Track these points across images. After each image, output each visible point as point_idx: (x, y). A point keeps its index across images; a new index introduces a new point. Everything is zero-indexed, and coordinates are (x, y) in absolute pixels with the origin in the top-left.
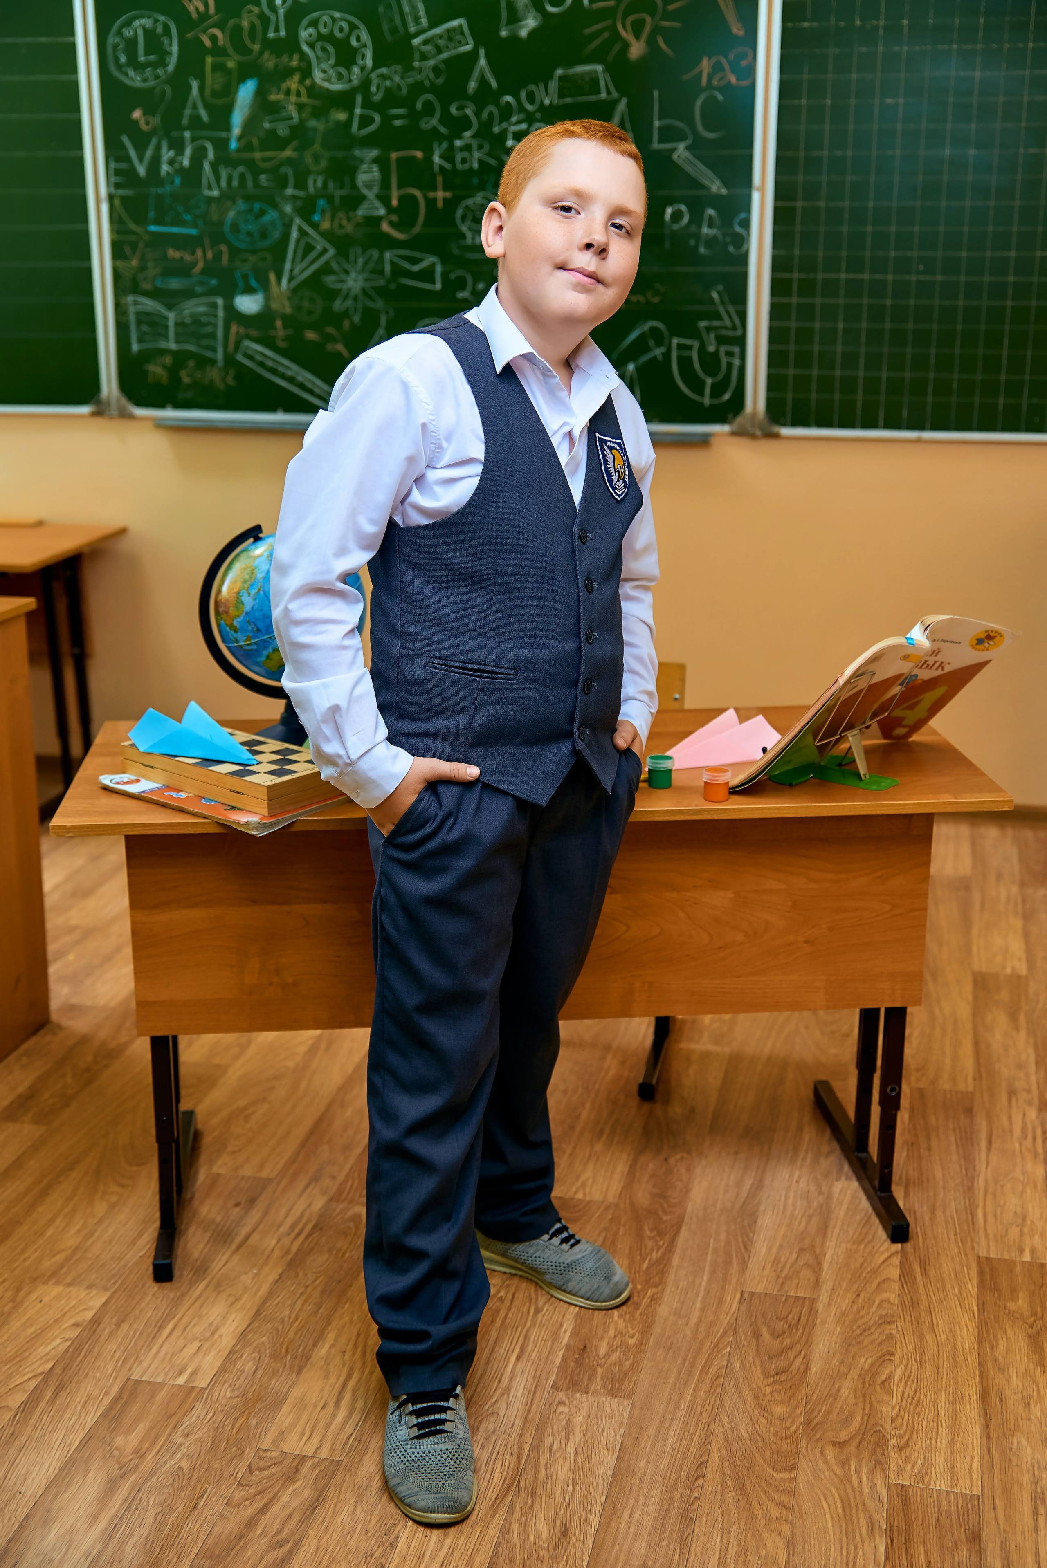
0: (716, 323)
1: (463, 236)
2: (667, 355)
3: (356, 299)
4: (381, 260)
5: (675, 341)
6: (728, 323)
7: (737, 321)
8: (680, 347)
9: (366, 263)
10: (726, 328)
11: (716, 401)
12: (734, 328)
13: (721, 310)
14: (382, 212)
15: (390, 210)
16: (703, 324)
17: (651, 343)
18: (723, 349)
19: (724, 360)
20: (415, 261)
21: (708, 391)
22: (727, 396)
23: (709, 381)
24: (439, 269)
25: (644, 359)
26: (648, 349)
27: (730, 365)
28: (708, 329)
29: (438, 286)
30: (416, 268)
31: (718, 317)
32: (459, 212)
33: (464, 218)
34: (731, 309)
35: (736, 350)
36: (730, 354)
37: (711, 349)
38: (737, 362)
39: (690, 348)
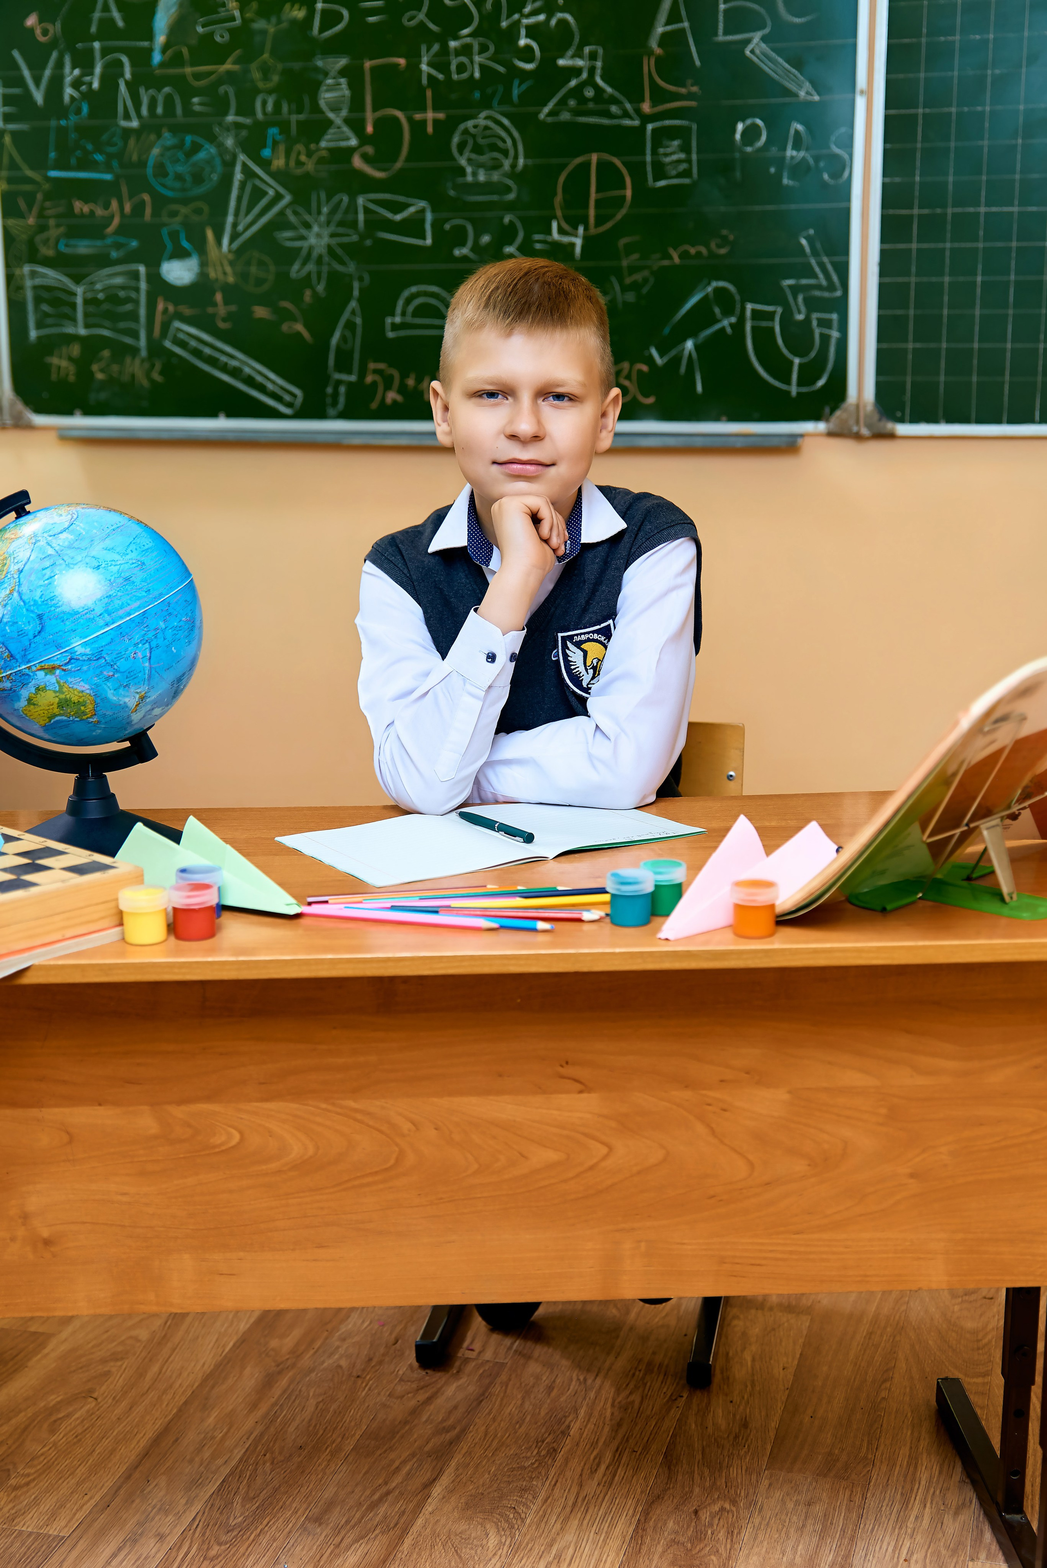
0: (806, 281)
1: (462, 172)
2: (738, 327)
3: (319, 261)
4: (353, 208)
5: (751, 308)
6: (822, 280)
8: (758, 315)
9: (332, 212)
10: (819, 287)
11: (806, 390)
12: (829, 288)
13: (814, 265)
14: (353, 141)
15: (363, 139)
16: (788, 283)
17: (717, 311)
18: (816, 316)
19: (817, 332)
20: (398, 207)
21: (795, 376)
22: (820, 384)
23: (797, 362)
24: (429, 217)
25: (706, 333)
27: (825, 339)
28: (795, 290)
29: (428, 240)
30: (399, 217)
31: (807, 272)
32: (456, 139)
33: (462, 147)
35: (833, 317)
36: (825, 324)
37: (800, 317)
38: (834, 334)
39: (769, 317)
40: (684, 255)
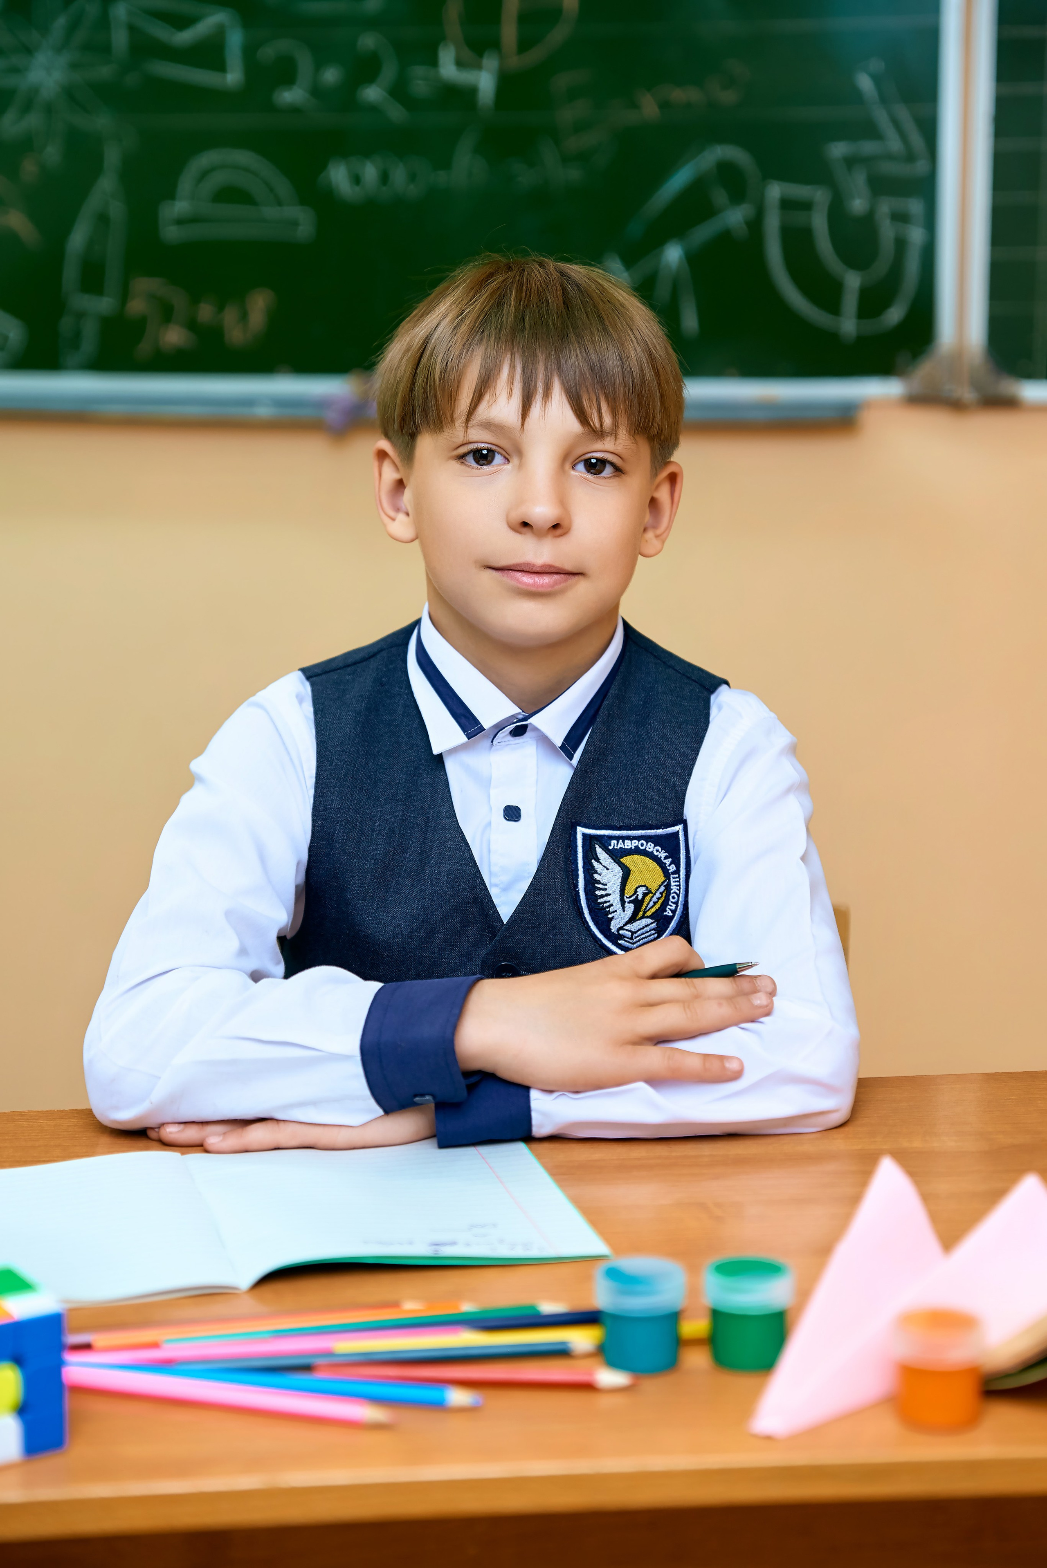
0: (868, 147)
2: (756, 225)
3: (49, 109)
4: (104, 23)
5: (775, 191)
6: (895, 144)
7: (917, 140)
8: (787, 204)
9: (73, 27)
10: (889, 157)
11: (871, 327)
12: (910, 157)
13: (881, 117)
16: (838, 150)
17: (720, 196)
18: (885, 207)
19: (887, 231)
20: (183, 23)
21: (850, 302)
22: (894, 315)
23: (853, 281)
24: (235, 40)
25: (703, 233)
26: (708, 212)
27: (901, 244)
28: (851, 162)
29: (233, 77)
30: (183, 38)
31: (871, 131)
34: (903, 114)
35: (915, 207)
36: (901, 218)
37: (858, 205)
38: (916, 235)
39: (806, 206)
40: (664, 106)
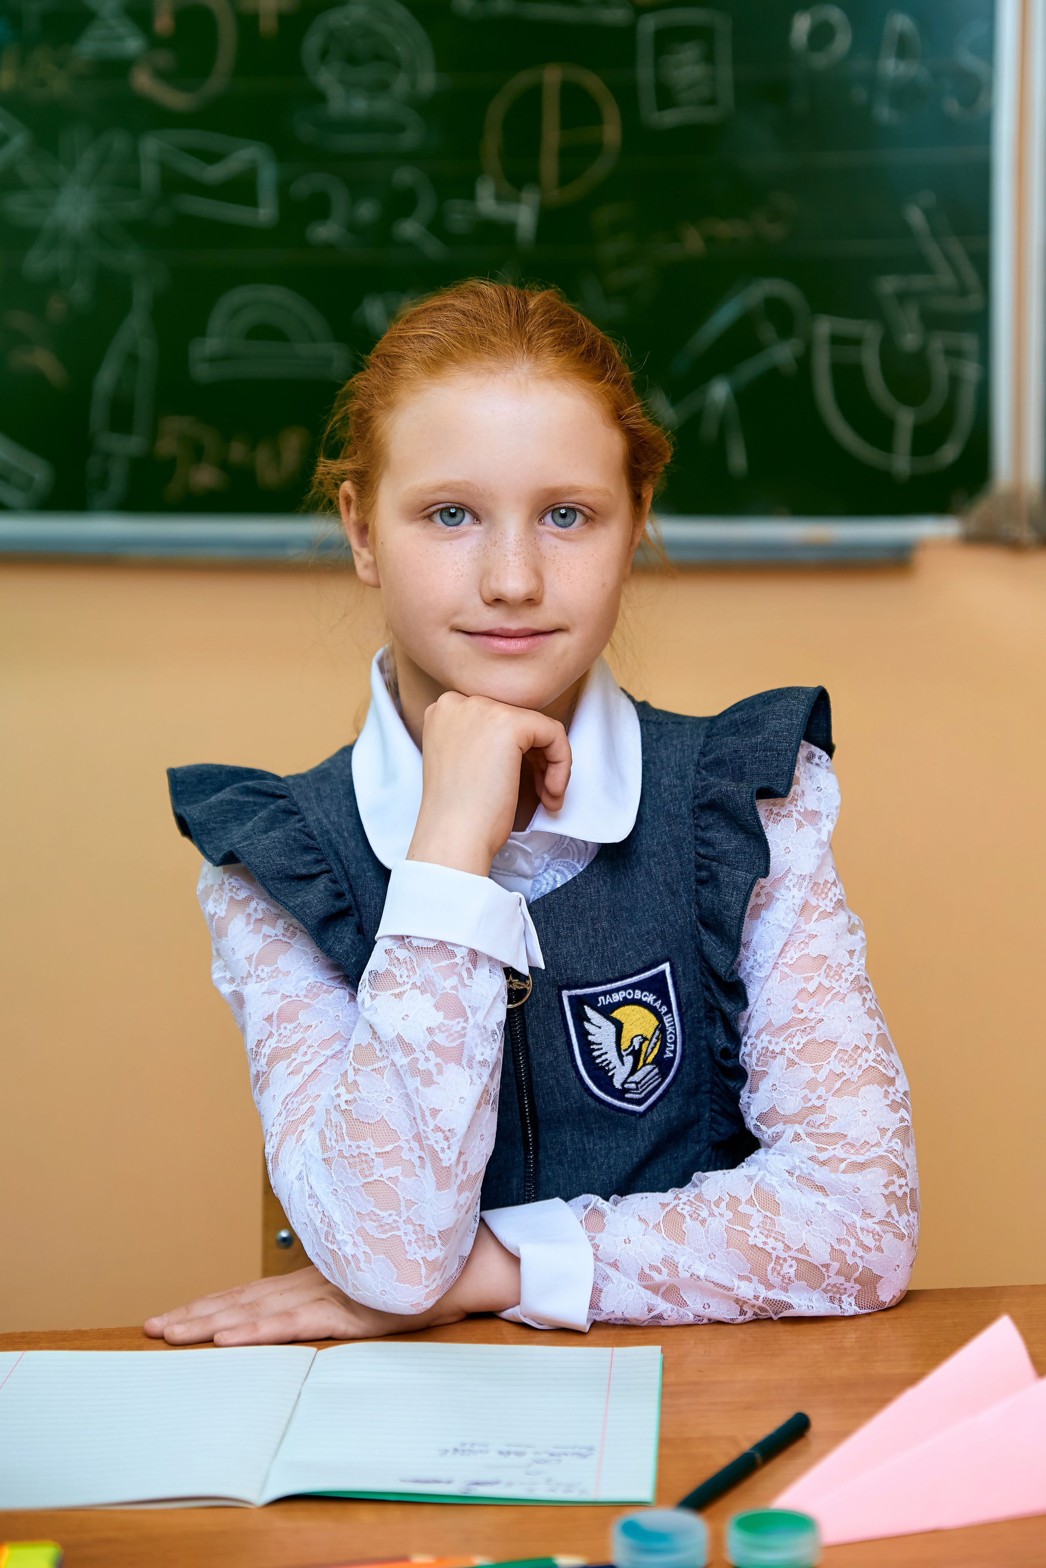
0: (920, 282)
1: (320, 97)
2: (805, 361)
4: (134, 158)
5: (823, 326)
6: (946, 279)
7: (971, 276)
8: (836, 340)
9: (98, 164)
10: (942, 292)
11: (923, 465)
12: (963, 292)
13: (933, 251)
14: (133, 45)
15: (155, 42)
16: (888, 285)
17: (767, 331)
18: (938, 343)
19: (940, 368)
20: (212, 157)
21: (903, 440)
22: (949, 453)
23: (905, 418)
24: (267, 173)
25: (750, 369)
26: (756, 347)
27: (955, 381)
28: (902, 297)
29: (267, 213)
30: (216, 173)
31: (922, 265)
32: (313, 43)
33: (324, 55)
34: (956, 248)
35: (969, 342)
36: (954, 353)
37: (910, 340)
38: (970, 371)
39: (856, 342)
40: (709, 240)
